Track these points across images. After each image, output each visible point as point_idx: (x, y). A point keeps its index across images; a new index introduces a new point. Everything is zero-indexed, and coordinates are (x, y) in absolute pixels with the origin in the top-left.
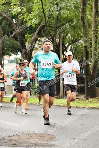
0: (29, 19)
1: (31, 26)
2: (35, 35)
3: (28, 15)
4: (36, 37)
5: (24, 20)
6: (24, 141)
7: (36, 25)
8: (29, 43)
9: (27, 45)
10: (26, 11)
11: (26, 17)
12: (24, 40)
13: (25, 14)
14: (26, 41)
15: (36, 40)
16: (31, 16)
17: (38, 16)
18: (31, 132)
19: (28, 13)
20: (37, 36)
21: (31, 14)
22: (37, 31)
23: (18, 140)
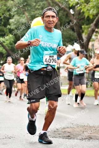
0: (86, 9)
1: (88, 17)
2: (92, 26)
3: (85, 6)
4: (93, 29)
5: (82, 11)
6: (78, 133)
7: (93, 16)
8: (86, 34)
9: (84, 36)
10: (83, 2)
11: (84, 8)
12: (81, 31)
13: (83, 4)
14: (83, 32)
15: (93, 31)
16: (89, 6)
17: (95, 7)
18: (86, 124)
19: (85, 4)
20: (94, 27)
21: (88, 5)
22: (94, 22)
23: (72, 132)
